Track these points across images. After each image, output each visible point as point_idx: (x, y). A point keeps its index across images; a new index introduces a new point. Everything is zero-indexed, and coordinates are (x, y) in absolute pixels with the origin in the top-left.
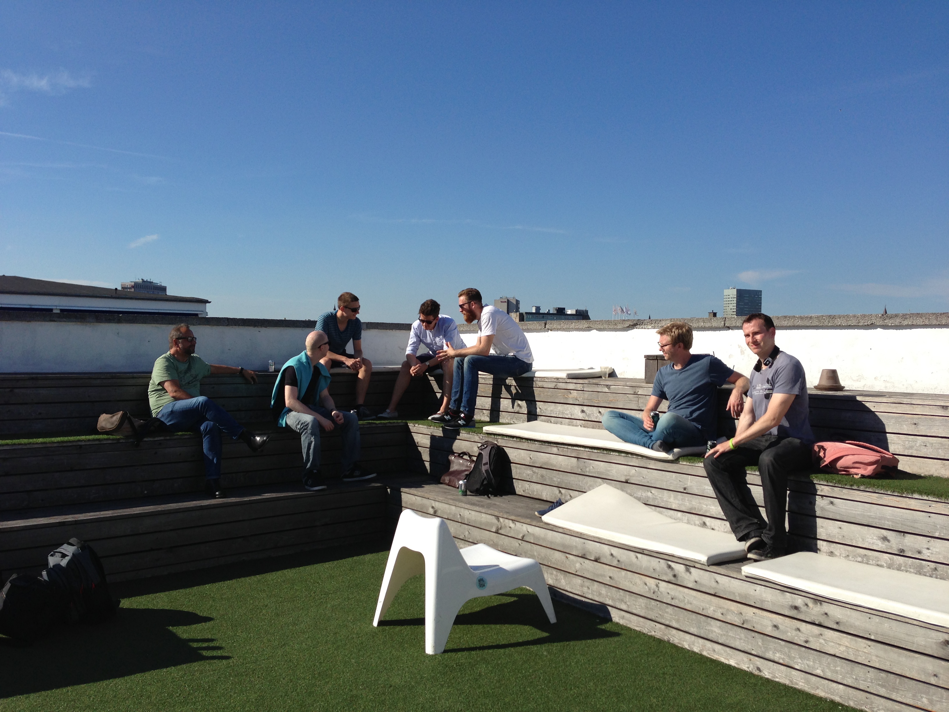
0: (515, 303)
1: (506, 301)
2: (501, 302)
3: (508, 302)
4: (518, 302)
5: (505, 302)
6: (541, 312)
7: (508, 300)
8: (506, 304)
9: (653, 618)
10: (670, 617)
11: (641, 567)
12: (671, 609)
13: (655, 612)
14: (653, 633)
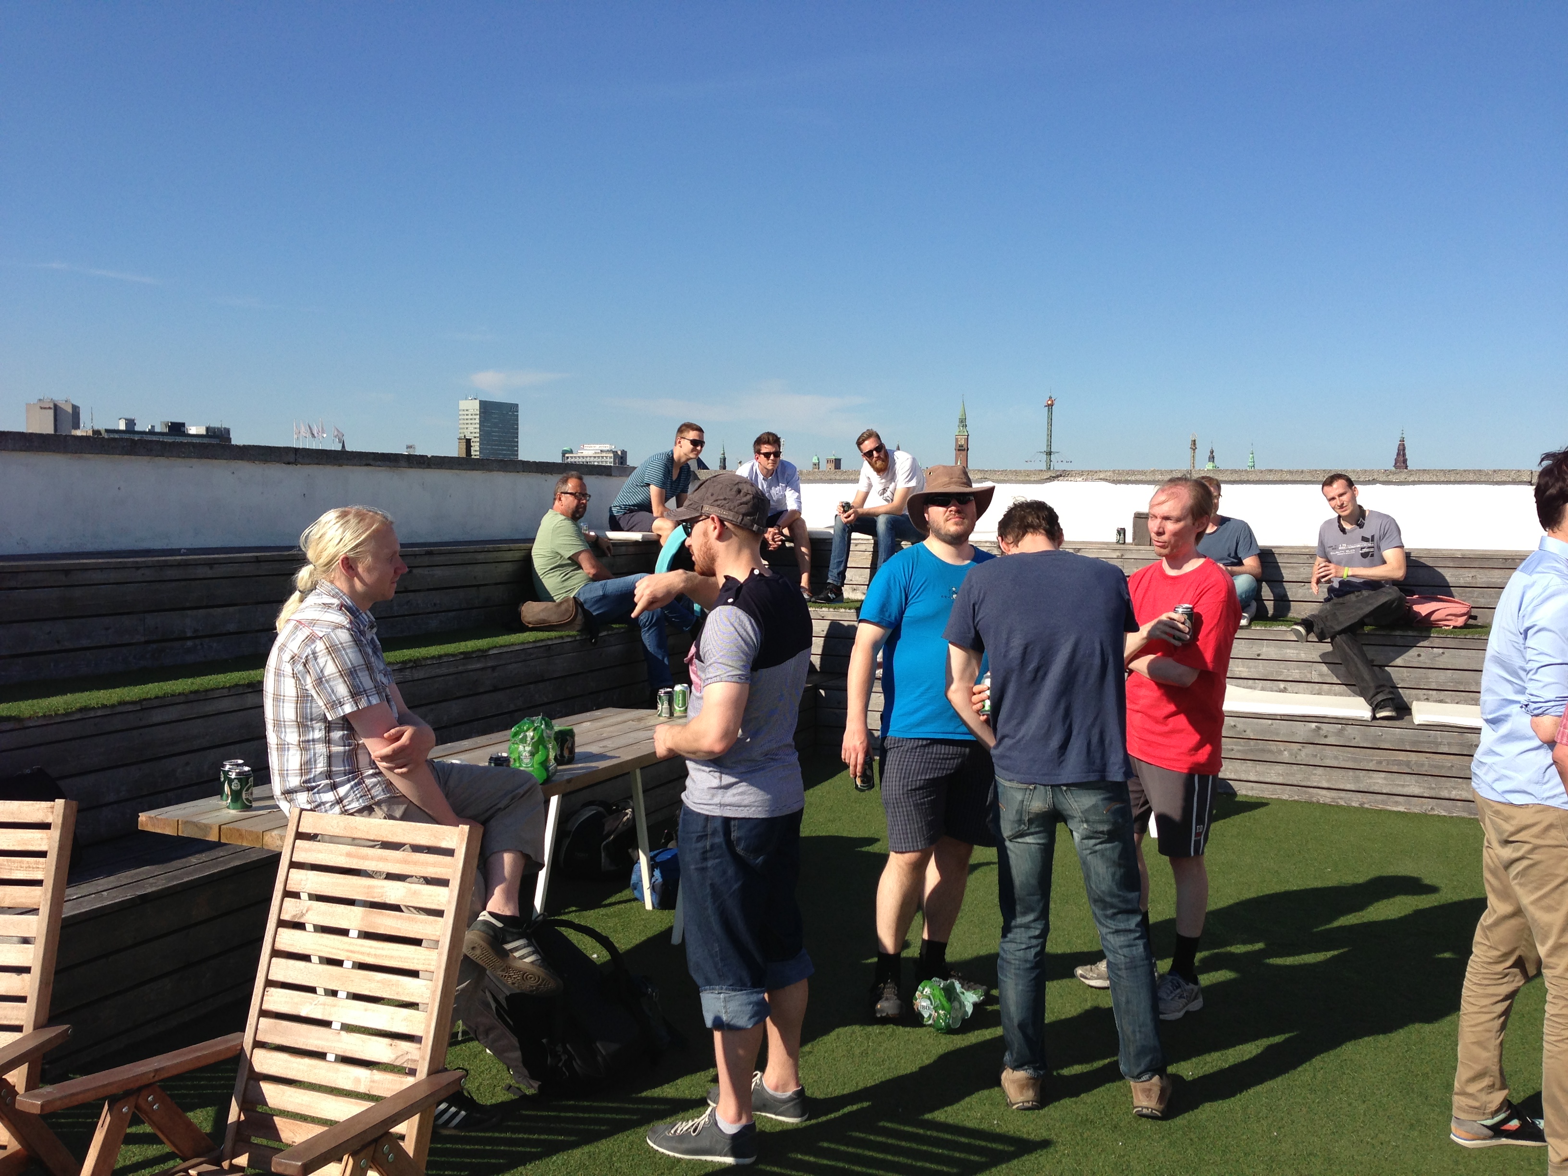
0: (70, 410)
1: (52, 406)
2: (41, 408)
3: (56, 408)
4: (76, 410)
5: (50, 408)
6: (137, 428)
7: (56, 406)
8: (51, 412)
9: (1295, 783)
10: (1319, 778)
11: (1278, 734)
12: (1320, 771)
13: (1298, 776)
14: (1296, 798)
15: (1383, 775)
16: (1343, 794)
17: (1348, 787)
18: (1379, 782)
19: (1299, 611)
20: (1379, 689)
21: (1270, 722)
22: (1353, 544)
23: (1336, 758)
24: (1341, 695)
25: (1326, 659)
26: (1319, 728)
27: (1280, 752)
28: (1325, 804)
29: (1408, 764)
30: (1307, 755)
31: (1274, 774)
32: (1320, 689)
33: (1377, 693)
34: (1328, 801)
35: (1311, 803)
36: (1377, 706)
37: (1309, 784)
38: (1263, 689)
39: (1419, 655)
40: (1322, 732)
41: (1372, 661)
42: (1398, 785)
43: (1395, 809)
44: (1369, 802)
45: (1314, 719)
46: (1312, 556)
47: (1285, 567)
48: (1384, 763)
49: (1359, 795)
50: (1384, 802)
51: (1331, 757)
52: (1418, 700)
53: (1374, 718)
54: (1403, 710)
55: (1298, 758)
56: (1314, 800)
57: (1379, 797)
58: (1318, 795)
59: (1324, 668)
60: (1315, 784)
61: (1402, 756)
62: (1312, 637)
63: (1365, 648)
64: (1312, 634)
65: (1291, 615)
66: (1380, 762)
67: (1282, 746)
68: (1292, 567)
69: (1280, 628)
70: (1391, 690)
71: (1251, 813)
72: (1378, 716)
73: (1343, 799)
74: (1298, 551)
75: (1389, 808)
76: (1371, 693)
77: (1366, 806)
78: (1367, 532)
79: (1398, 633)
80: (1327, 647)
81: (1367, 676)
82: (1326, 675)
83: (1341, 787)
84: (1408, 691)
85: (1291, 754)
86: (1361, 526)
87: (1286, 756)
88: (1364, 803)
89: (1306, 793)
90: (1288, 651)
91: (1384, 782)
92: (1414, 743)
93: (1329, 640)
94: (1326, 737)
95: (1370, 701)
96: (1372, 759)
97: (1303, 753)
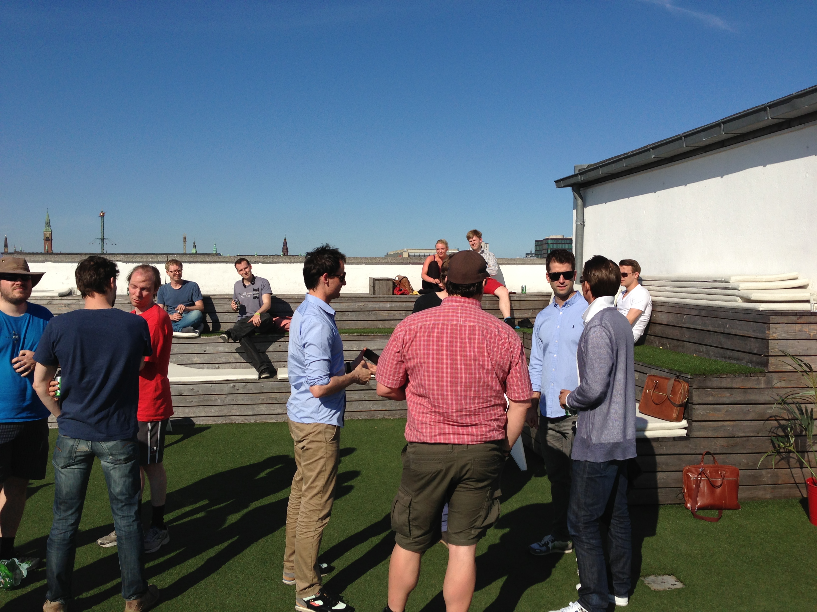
9: (224, 415)
10: (235, 411)
11: (214, 391)
12: (235, 407)
13: (225, 411)
14: (225, 422)
15: (265, 405)
16: (247, 417)
17: (249, 413)
18: (263, 409)
19: (225, 327)
20: (262, 363)
21: (210, 385)
22: (249, 292)
23: (243, 400)
24: (245, 368)
25: (238, 351)
26: (234, 386)
27: (216, 400)
28: (238, 423)
29: (276, 399)
30: (229, 400)
31: (213, 411)
32: (235, 366)
33: (261, 366)
34: (240, 421)
35: (232, 424)
36: (261, 372)
37: (231, 414)
38: (208, 368)
39: (280, 346)
40: (236, 388)
41: (259, 350)
42: (272, 410)
43: (271, 421)
44: (260, 420)
45: (232, 382)
46: (230, 299)
47: (217, 305)
48: (265, 400)
49: (254, 417)
50: (265, 419)
51: (241, 399)
52: (281, 367)
53: (260, 378)
54: (273, 373)
55: (225, 402)
56: (233, 422)
57: (264, 416)
58: (235, 419)
59: (237, 355)
60: (233, 414)
61: (273, 395)
62: (231, 340)
63: (255, 344)
64: (230, 339)
65: (221, 329)
66: (263, 400)
67: (217, 397)
68: (220, 305)
69: (215, 337)
70: (267, 363)
71: (201, 433)
72: (262, 377)
73: (247, 420)
74: (223, 297)
75: (268, 421)
76: (258, 366)
77: (258, 422)
78: (256, 287)
79: (270, 336)
80: (238, 345)
81: (256, 357)
82: (238, 359)
83: (246, 414)
84: (276, 363)
85: (221, 400)
86: (253, 284)
87: (219, 402)
88: (257, 420)
89: (229, 419)
90: (220, 348)
91: (265, 409)
92: (278, 388)
93: (238, 341)
94: (238, 390)
95: (258, 370)
96: (259, 399)
97: (227, 400)
